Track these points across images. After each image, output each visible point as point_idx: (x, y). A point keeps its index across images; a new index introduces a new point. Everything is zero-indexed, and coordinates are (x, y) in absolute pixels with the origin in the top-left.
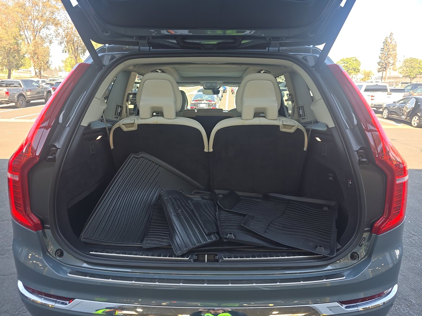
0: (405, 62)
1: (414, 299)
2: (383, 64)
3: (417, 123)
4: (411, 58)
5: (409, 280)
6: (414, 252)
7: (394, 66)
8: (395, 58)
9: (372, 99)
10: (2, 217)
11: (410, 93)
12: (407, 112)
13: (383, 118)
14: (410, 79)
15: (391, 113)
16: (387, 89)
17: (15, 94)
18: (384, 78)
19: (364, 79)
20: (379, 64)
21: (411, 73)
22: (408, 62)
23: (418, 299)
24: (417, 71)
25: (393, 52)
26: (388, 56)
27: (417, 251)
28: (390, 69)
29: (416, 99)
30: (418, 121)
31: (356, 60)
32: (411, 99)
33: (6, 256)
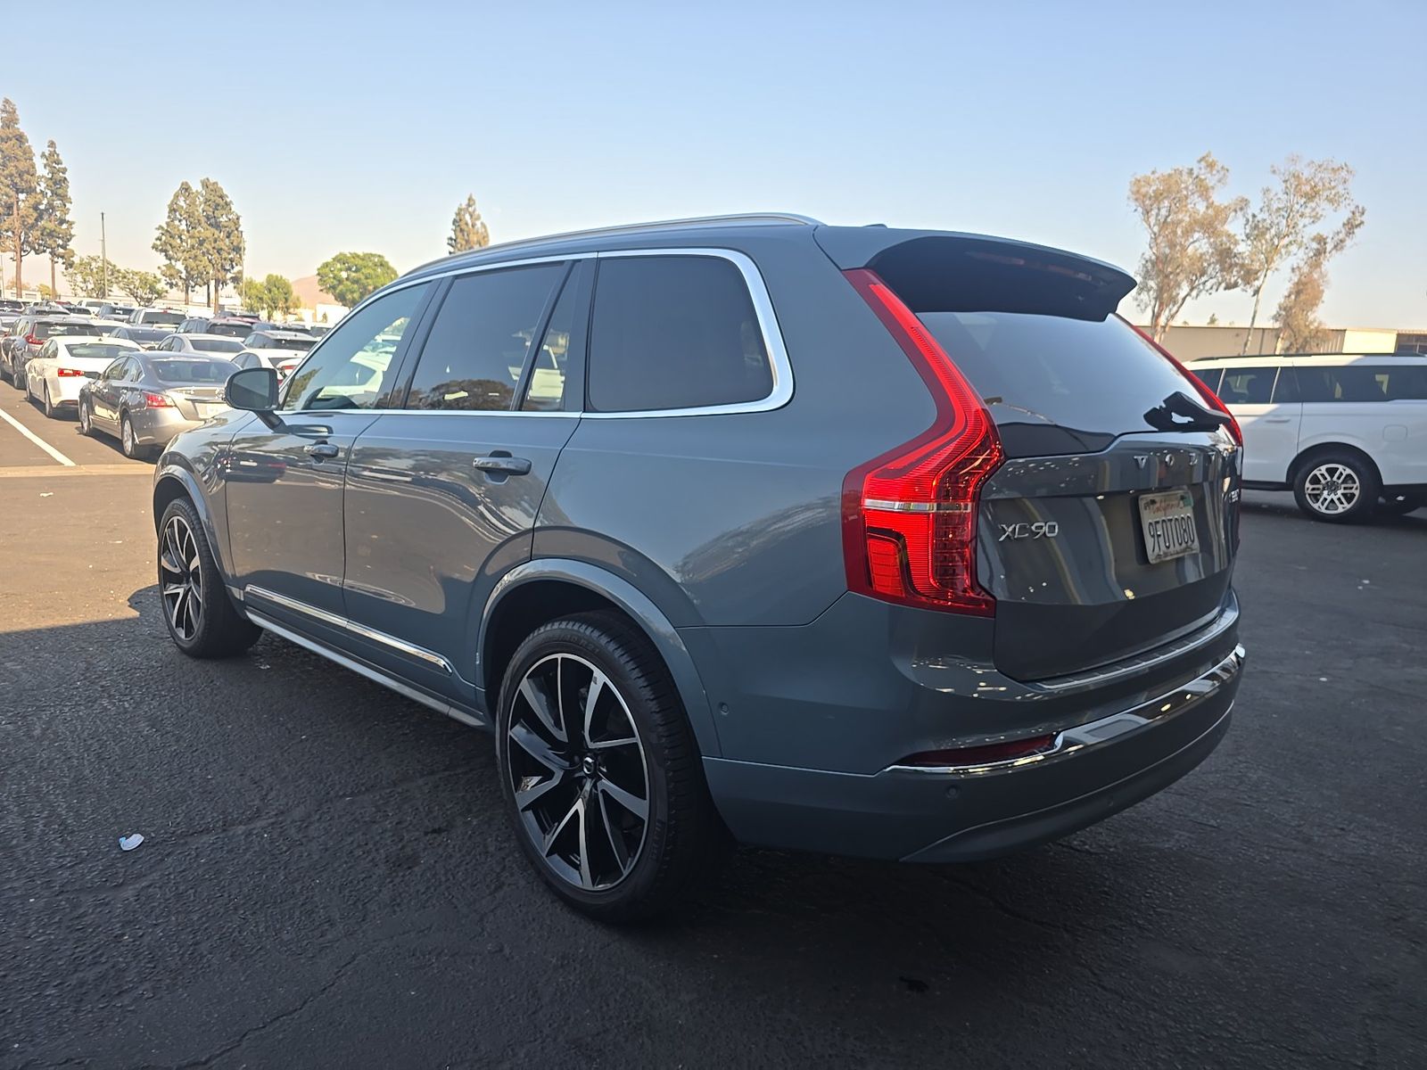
31: (381, 265)
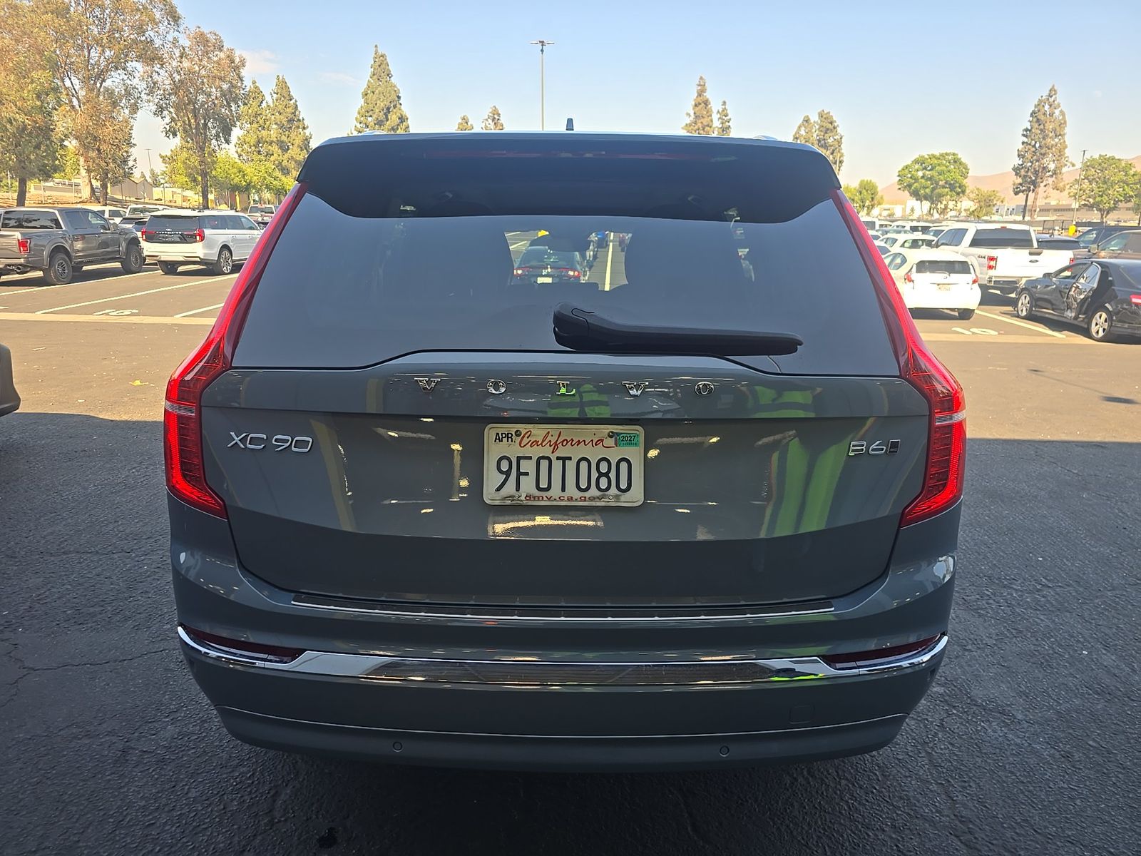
0: (1088, 166)
1: (1022, 712)
2: (1027, 172)
3: (1104, 330)
4: (1103, 156)
5: (1017, 675)
6: (1039, 621)
7: (1056, 178)
8: (1059, 156)
9: (990, 267)
10: (62, 546)
11: (1089, 251)
12: (1079, 301)
13: (1018, 316)
14: (1099, 212)
15: (1038, 303)
16: (1031, 241)
17: (45, 247)
18: (1030, 211)
19: (976, 214)
20: (1017, 170)
21: (1102, 196)
22: (1093, 168)
23: (1031, 711)
24: (1117, 192)
25: (1057, 140)
26: (1043, 151)
27: (1047, 619)
28: (1045, 186)
29: (1102, 268)
30: (1107, 324)
31: (955, 162)
32: (1090, 266)
33: (89, 625)
